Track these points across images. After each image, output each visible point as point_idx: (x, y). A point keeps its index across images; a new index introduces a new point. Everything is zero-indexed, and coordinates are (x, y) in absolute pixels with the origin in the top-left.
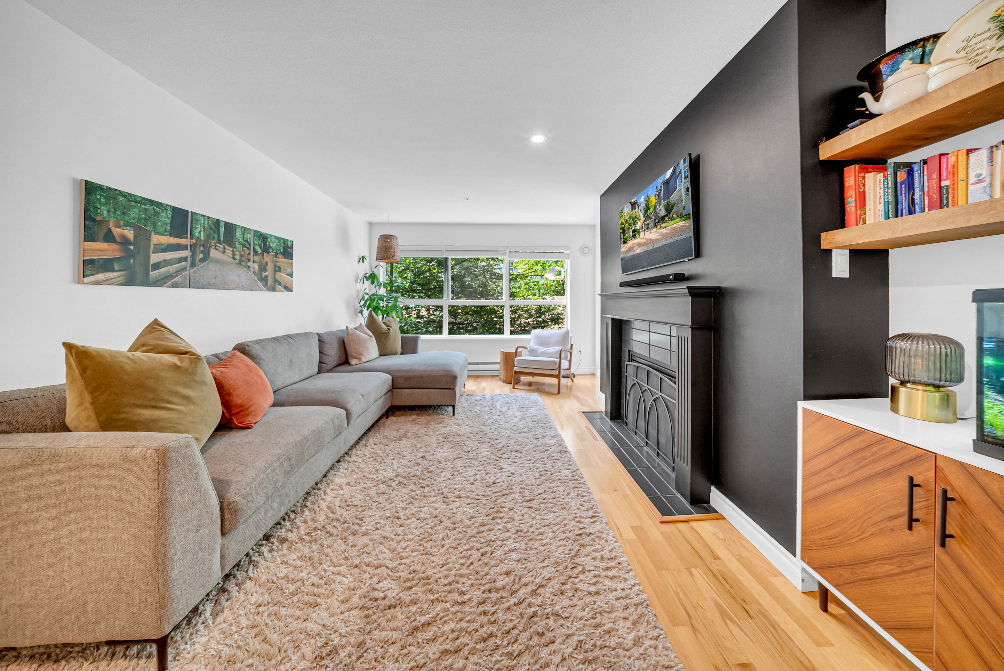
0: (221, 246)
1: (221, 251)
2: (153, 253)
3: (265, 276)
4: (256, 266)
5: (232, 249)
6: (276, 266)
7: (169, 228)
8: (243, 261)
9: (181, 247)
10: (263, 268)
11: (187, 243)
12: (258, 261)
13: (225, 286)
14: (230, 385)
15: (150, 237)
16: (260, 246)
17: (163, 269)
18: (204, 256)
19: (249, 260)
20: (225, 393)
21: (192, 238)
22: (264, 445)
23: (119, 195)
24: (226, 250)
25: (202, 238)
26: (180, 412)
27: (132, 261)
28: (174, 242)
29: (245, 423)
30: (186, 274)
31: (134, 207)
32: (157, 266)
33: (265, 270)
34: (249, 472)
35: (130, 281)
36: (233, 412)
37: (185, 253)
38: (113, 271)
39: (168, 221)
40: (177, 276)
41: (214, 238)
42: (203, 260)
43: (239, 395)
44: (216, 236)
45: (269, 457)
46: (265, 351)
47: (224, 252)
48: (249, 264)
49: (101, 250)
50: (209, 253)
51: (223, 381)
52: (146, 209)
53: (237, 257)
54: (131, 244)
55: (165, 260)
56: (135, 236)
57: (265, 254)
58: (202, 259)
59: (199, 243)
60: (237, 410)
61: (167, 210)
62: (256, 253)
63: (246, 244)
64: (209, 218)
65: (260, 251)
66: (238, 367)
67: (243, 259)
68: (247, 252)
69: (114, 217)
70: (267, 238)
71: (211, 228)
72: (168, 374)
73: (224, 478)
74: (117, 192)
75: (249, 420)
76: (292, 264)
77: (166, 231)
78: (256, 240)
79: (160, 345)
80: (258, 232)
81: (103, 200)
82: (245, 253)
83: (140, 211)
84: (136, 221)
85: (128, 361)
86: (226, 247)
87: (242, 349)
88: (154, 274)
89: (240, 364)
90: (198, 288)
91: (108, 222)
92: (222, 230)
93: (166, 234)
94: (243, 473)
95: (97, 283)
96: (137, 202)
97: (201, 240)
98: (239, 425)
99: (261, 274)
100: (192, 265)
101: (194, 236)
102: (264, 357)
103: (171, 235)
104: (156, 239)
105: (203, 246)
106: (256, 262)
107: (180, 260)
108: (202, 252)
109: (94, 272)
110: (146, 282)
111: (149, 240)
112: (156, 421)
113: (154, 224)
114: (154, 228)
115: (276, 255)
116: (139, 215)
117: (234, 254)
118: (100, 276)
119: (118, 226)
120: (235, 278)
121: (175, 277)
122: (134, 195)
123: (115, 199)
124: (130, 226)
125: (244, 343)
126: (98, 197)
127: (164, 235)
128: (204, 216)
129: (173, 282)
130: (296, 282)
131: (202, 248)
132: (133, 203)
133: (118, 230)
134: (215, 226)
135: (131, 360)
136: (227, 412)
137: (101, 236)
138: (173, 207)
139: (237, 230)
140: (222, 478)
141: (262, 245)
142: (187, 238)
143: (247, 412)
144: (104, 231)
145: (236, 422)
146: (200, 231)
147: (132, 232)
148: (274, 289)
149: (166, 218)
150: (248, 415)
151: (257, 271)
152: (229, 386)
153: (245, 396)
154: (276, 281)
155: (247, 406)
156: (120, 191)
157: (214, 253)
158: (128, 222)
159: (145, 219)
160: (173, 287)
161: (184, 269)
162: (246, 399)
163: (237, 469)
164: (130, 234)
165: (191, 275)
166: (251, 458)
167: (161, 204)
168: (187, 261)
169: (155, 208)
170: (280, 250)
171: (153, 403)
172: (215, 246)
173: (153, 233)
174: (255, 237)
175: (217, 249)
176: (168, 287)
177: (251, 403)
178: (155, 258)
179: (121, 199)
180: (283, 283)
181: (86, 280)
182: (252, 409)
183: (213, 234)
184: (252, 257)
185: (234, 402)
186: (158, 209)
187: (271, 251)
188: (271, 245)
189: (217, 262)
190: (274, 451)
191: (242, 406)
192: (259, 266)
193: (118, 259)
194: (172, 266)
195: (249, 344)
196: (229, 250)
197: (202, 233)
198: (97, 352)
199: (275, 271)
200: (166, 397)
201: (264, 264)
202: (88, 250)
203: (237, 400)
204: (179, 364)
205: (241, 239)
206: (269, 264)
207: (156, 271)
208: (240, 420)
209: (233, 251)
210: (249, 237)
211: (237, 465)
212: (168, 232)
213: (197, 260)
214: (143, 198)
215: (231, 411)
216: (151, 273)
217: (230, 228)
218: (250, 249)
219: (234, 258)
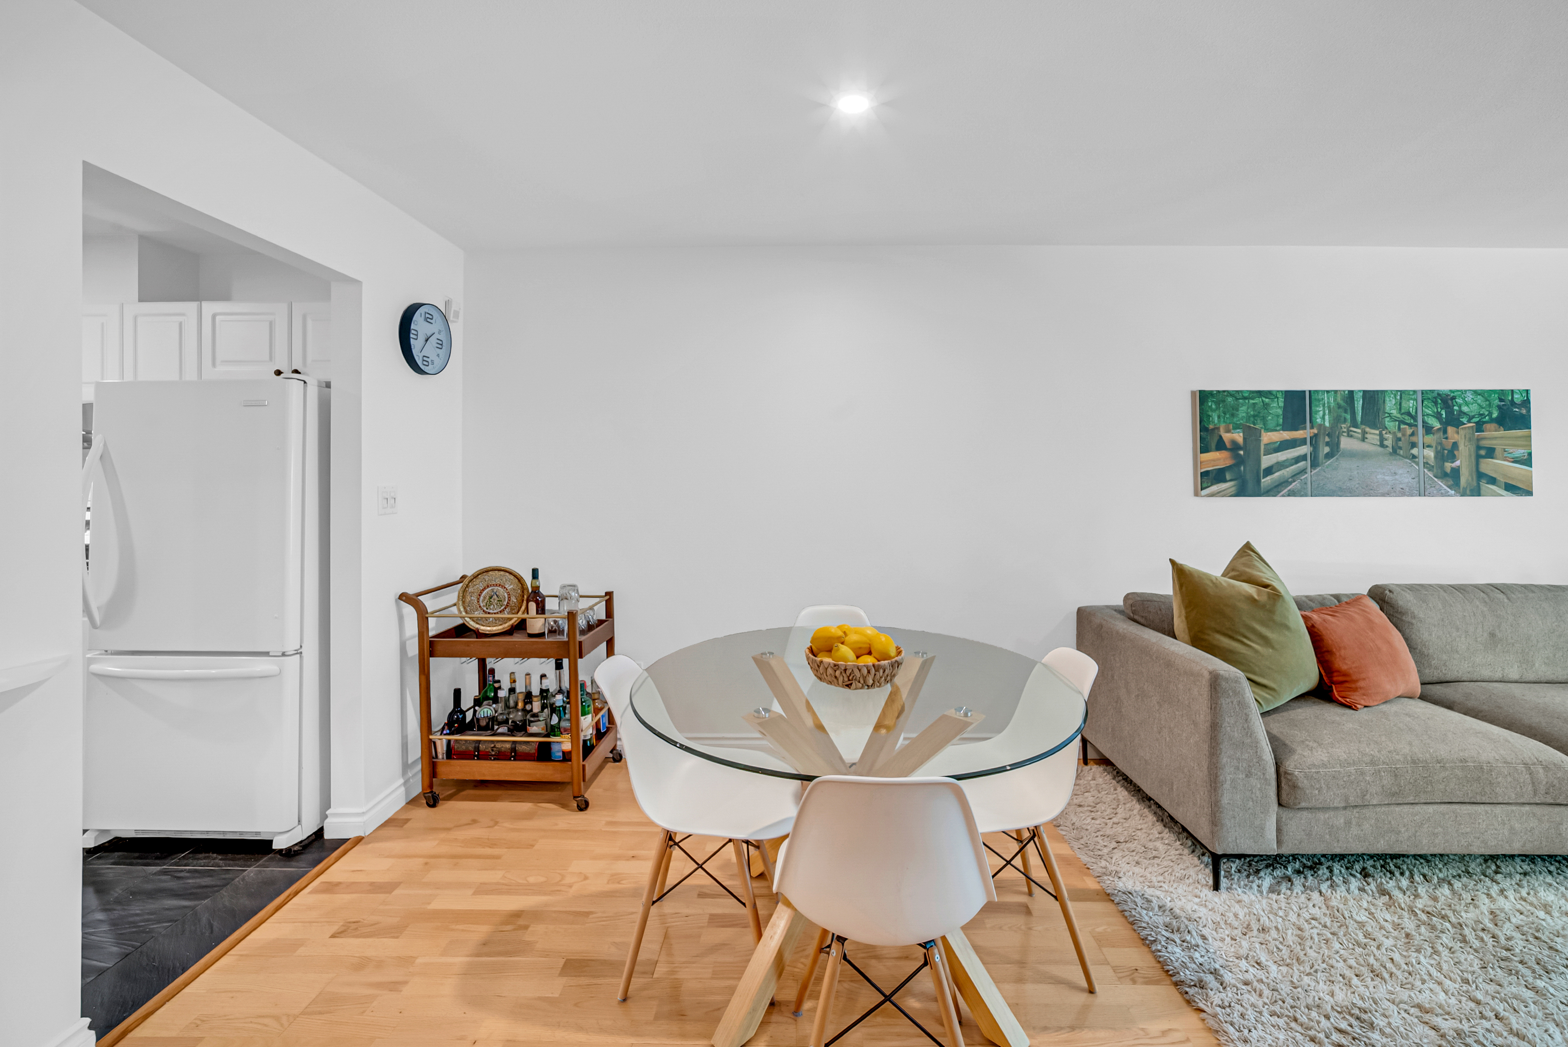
0: (1359, 431)
1: (1357, 438)
2: (1264, 455)
3: (1453, 469)
4: (1430, 453)
5: (1377, 432)
6: (1479, 448)
7: (1281, 421)
8: (1400, 448)
9: (1298, 443)
10: (1447, 454)
11: (1305, 436)
12: (1434, 445)
13: (1367, 490)
14: (1332, 640)
15: (1260, 437)
16: (1438, 416)
17: (1277, 474)
18: (1331, 449)
19: (1414, 445)
20: (1325, 649)
21: (1312, 427)
22: (1355, 734)
23: (1227, 396)
24: (1367, 436)
25: (1327, 424)
26: (1256, 651)
27: (1242, 468)
28: (1288, 438)
29: (1348, 700)
30: (1306, 478)
31: (1243, 405)
32: (1269, 471)
33: (1452, 457)
34: (1319, 753)
35: (1241, 492)
36: (1335, 679)
37: (1304, 450)
38: (1225, 481)
39: (1280, 412)
40: (1294, 481)
41: (1345, 420)
42: (1328, 456)
43: (1344, 659)
44: (1348, 417)
45: (1356, 752)
46: (1424, 605)
47: (1363, 439)
48: (1415, 451)
49: (1214, 460)
50: (1338, 444)
51: (1324, 632)
52: (1254, 403)
53: (1389, 443)
54: (1240, 448)
55: (1278, 463)
56: (1244, 439)
57: (1450, 429)
58: (1327, 454)
59: (1322, 431)
60: (1341, 679)
61: (1278, 398)
62: (1428, 429)
63: (1407, 417)
64: (1336, 392)
65: (1437, 425)
66: (1352, 619)
67: (1400, 444)
68: (1409, 431)
69: (1224, 422)
70: (1454, 398)
71: (1339, 407)
72: (1243, 606)
73: (1289, 743)
74: (1225, 394)
75: (1354, 697)
76: (1529, 437)
77: (1278, 425)
78: (1428, 407)
79: (1246, 573)
80: (1432, 391)
81: (1214, 406)
82: (1404, 435)
83: (1248, 408)
84: (1245, 420)
85: (1211, 585)
86: (1368, 429)
87: (1379, 595)
88: (1266, 481)
89: (1356, 616)
90: (1324, 496)
91: (1218, 428)
92: (1359, 404)
93: (1278, 428)
94: (1311, 750)
95: (1212, 495)
96: (1245, 398)
97: (1325, 427)
98: (1340, 699)
99: (1442, 467)
100: (1314, 465)
101: (1314, 423)
102: (1421, 615)
103: (1283, 430)
104: (1267, 437)
105: (1328, 435)
106: (1429, 446)
107: (1298, 460)
108: (1327, 444)
109: (1209, 485)
110: (1258, 492)
111: (1258, 440)
112: (1232, 652)
113: (1264, 420)
114: (1264, 424)
115: (1479, 427)
116: (1247, 413)
117: (1382, 439)
118: (1215, 488)
119: (1228, 431)
120: (1387, 478)
121: (1291, 483)
122: (1241, 391)
123: (1224, 401)
124: (1239, 428)
125: (1386, 585)
126: (1210, 404)
127: (1276, 430)
128: (1328, 392)
129: (1289, 490)
130: (1539, 474)
131: (1327, 439)
132: (1241, 401)
133: (1228, 435)
134: (1346, 402)
135: (1214, 583)
136: (1326, 675)
137: (1213, 446)
138: (1286, 392)
139: (1387, 399)
140: (1287, 742)
141: (1443, 412)
142: (1305, 428)
143: (1353, 686)
144: (1216, 439)
145: (1336, 693)
146: (1324, 415)
147: (1241, 434)
148: (1476, 492)
149: (1277, 408)
150: (1355, 690)
151: (1432, 462)
152: (1330, 642)
153: (1353, 663)
154: (1480, 476)
155: (1354, 678)
156: (1228, 391)
157: (1345, 443)
158: (1236, 424)
159: (1254, 416)
160: (1289, 495)
161: (1303, 471)
162: (1356, 667)
163: (1307, 743)
164: (1239, 437)
165: (1314, 479)
166: (1330, 740)
167: (1270, 392)
168: (1306, 460)
169: (1264, 399)
170: (1490, 414)
171: (1230, 633)
172: (1349, 431)
173: (1263, 431)
174: (1425, 403)
175: (1351, 436)
176: (1283, 496)
177: (1363, 676)
178: (1267, 461)
179: (1230, 399)
180: (1500, 478)
181: (1204, 492)
182: (1361, 684)
183: (1343, 414)
184: (1420, 438)
185: (1336, 666)
186: (1267, 400)
187: (1464, 420)
188: (1465, 409)
189: (1352, 455)
190: (1367, 750)
191: (1345, 674)
192: (1437, 453)
193: (1229, 468)
194: (1288, 469)
195: (1393, 588)
196: (1373, 435)
197: (1327, 417)
198: (1189, 571)
199: (1478, 457)
200: (1243, 630)
201: (1449, 447)
202: (1203, 462)
203: (1341, 664)
204: (1256, 597)
205: (1394, 412)
206: (1461, 447)
207: (1268, 478)
208: (1343, 694)
209: (1381, 435)
210: (1410, 405)
211: (1308, 738)
212: (1280, 425)
213: (1321, 456)
214: (1250, 391)
215: (1332, 677)
216: (1263, 480)
217: (1373, 398)
218: (1416, 426)
219: (1382, 445)
